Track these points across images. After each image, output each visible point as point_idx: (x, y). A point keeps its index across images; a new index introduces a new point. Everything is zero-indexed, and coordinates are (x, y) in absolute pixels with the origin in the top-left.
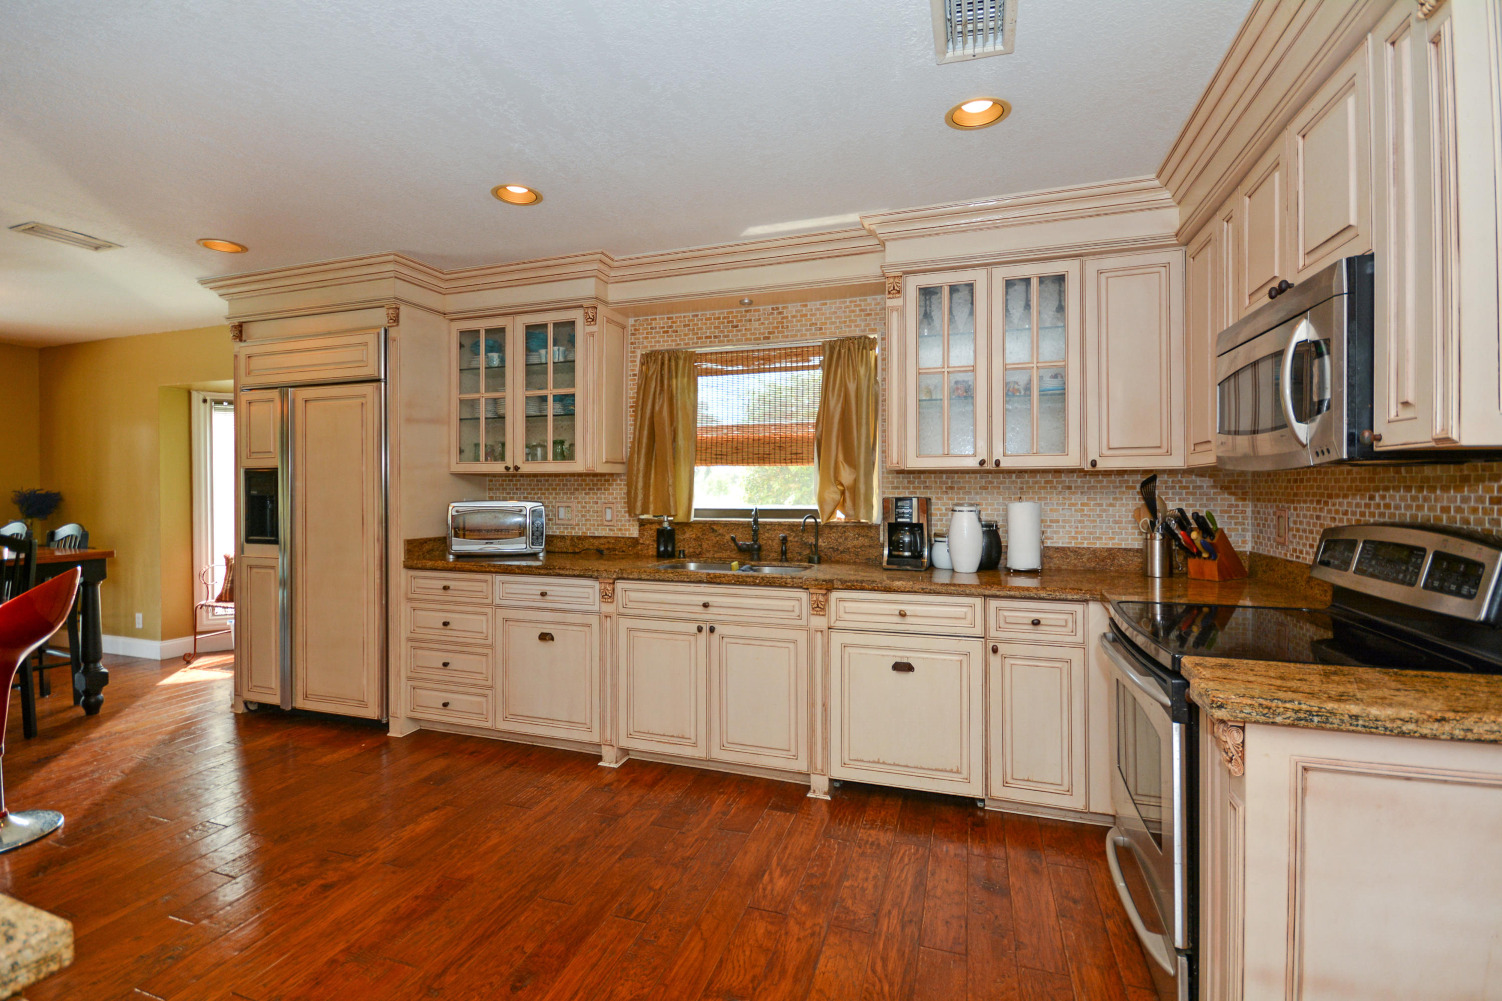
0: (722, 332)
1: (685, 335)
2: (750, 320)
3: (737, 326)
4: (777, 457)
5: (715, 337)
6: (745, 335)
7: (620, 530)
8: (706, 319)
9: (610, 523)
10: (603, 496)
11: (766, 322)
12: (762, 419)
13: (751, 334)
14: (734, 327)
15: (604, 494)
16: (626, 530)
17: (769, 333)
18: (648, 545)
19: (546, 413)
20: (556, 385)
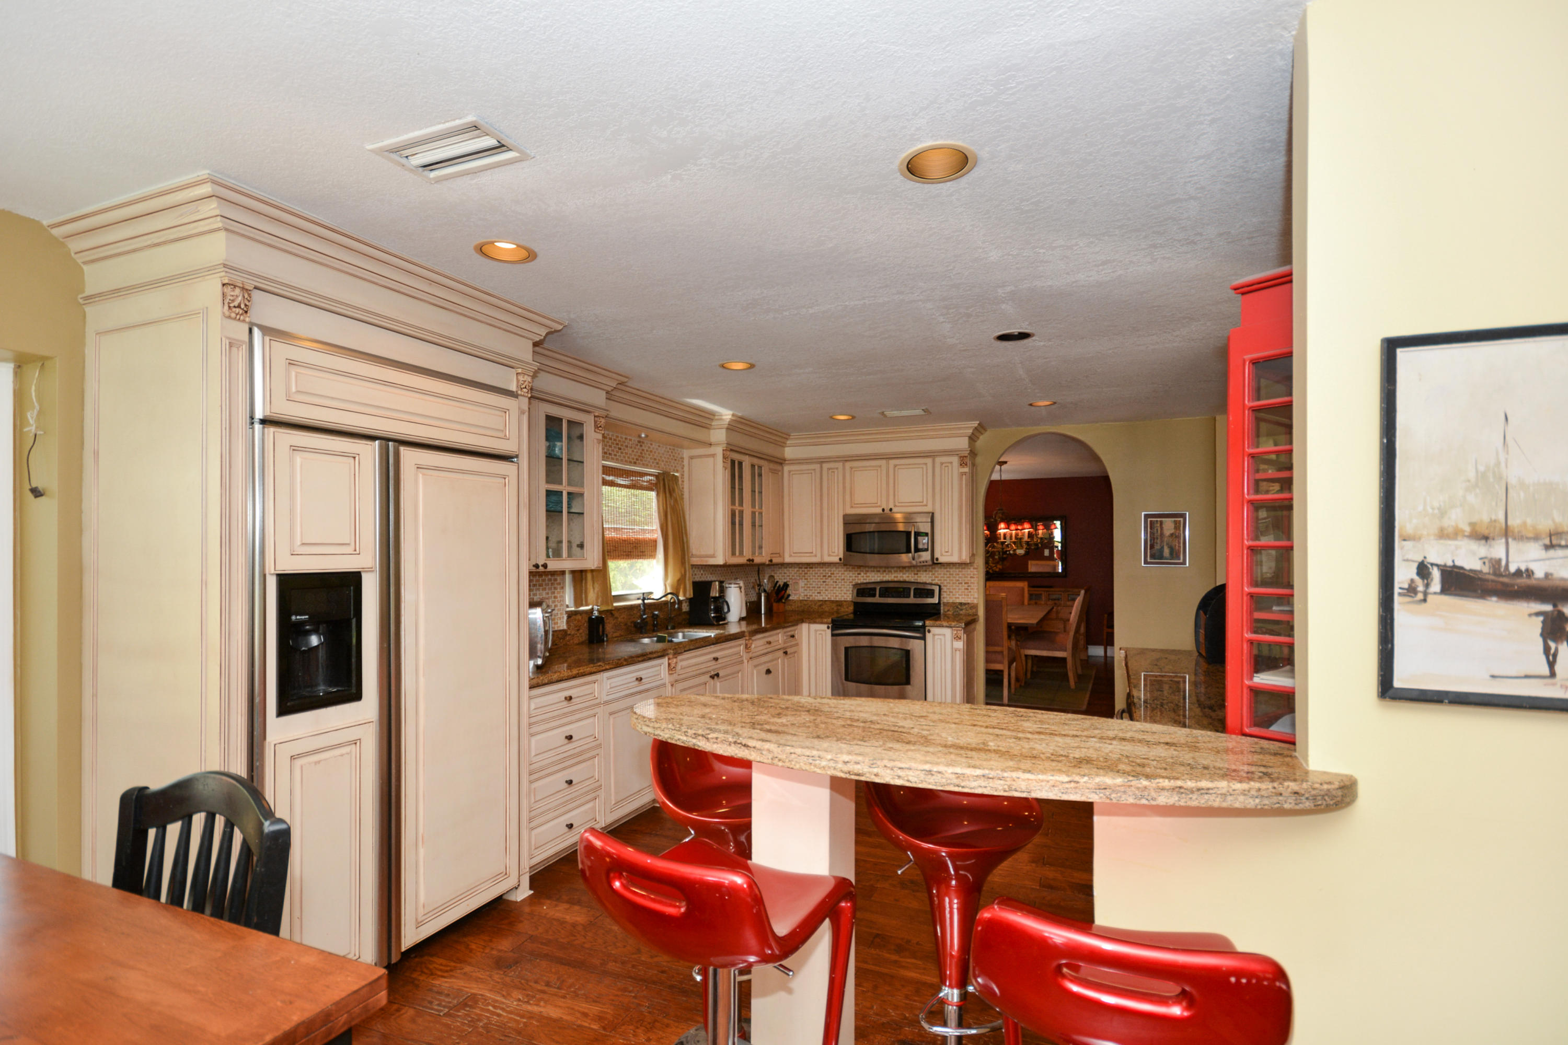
17: (636, 459)
18: (573, 635)
19: (559, 509)
20: (569, 484)
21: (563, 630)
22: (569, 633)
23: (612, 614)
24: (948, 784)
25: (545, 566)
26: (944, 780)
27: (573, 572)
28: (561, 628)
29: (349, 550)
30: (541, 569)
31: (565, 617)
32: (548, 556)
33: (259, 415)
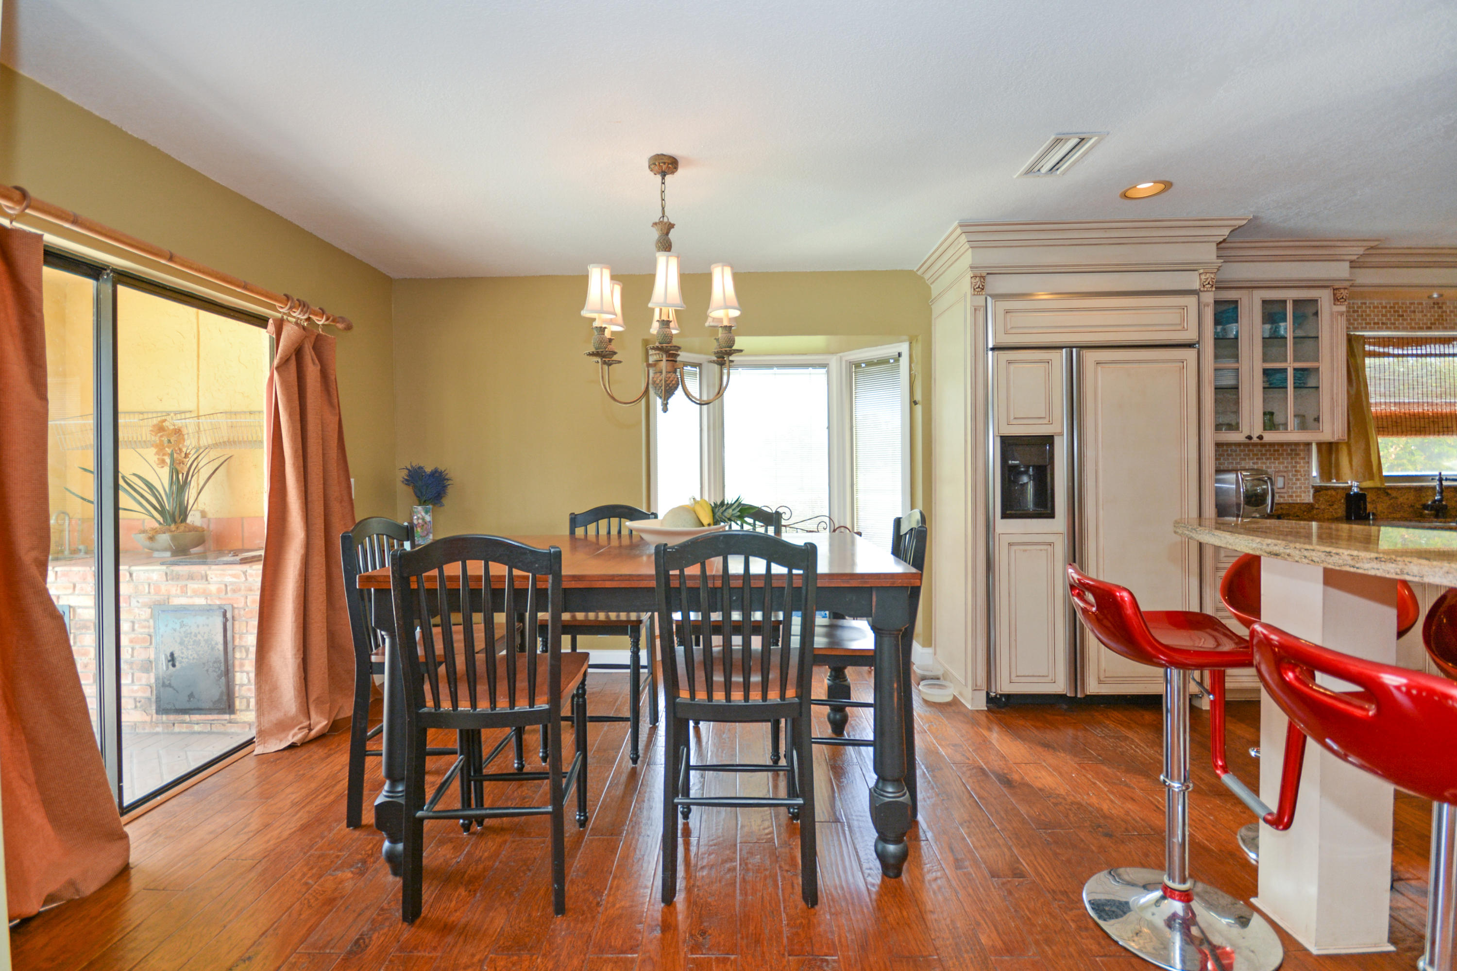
0: (1389, 319)
1: (1355, 320)
2: (1414, 312)
3: (1402, 316)
4: (1432, 429)
5: (1383, 323)
6: (1410, 324)
7: (1291, 496)
8: (1374, 307)
9: (1282, 491)
10: (1273, 465)
11: (1429, 314)
12: (1416, 397)
13: (1416, 324)
14: (1399, 316)
15: (1274, 463)
16: (1296, 496)
17: (1431, 324)
18: (1324, 510)
19: (1284, 385)
20: (1296, 359)
21: (1308, 504)
22: (1317, 506)
23: (1388, 494)
24: (1345, 565)
25: (1260, 437)
26: (1341, 561)
27: (1319, 445)
28: (1307, 501)
29: (1046, 421)
30: (1255, 440)
31: (1312, 491)
32: (1265, 429)
33: (990, 346)
